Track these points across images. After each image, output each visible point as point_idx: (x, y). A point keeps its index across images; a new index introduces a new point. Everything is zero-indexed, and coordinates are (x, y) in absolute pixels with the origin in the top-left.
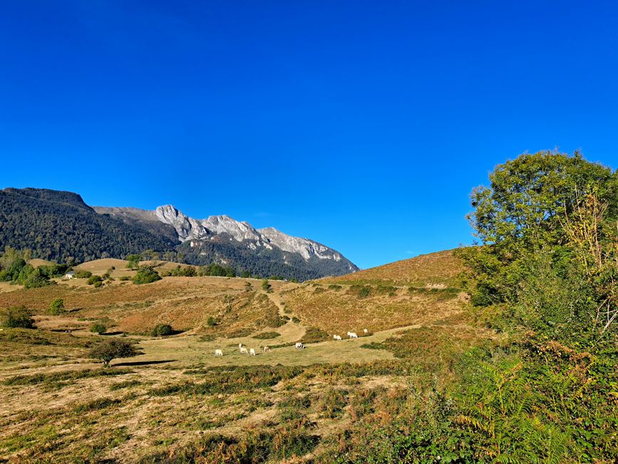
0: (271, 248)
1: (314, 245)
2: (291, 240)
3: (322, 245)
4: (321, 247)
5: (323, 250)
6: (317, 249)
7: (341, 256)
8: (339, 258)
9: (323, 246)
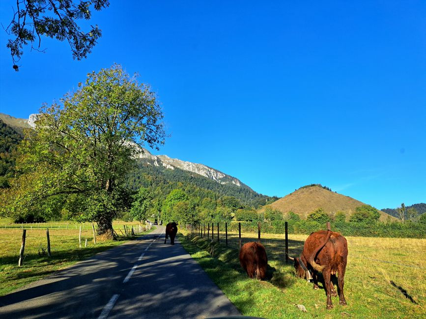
0: (172, 168)
1: (212, 171)
2: (189, 165)
3: (219, 172)
4: (219, 174)
5: (222, 177)
6: (215, 175)
7: (240, 183)
8: (238, 185)
9: (221, 172)
